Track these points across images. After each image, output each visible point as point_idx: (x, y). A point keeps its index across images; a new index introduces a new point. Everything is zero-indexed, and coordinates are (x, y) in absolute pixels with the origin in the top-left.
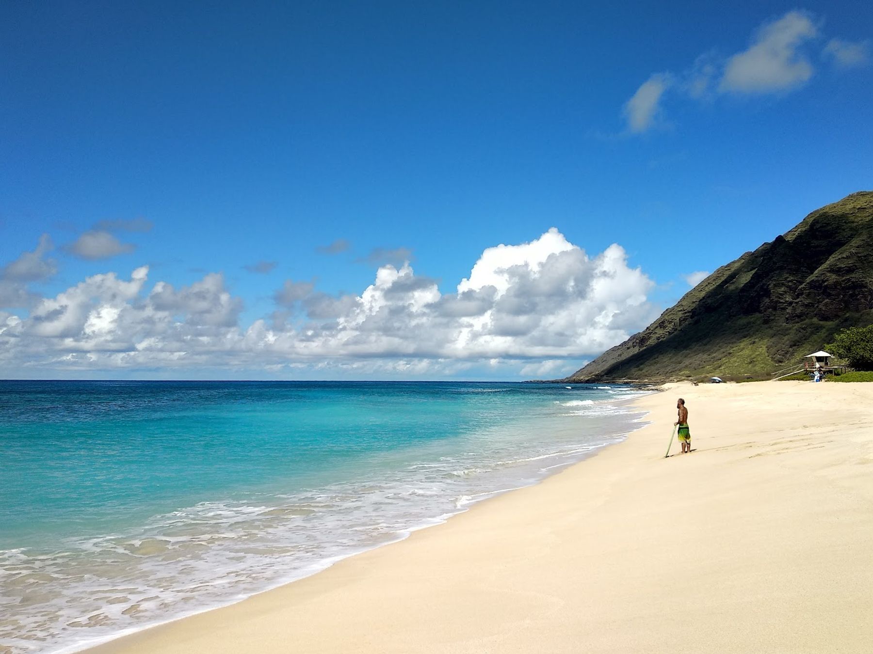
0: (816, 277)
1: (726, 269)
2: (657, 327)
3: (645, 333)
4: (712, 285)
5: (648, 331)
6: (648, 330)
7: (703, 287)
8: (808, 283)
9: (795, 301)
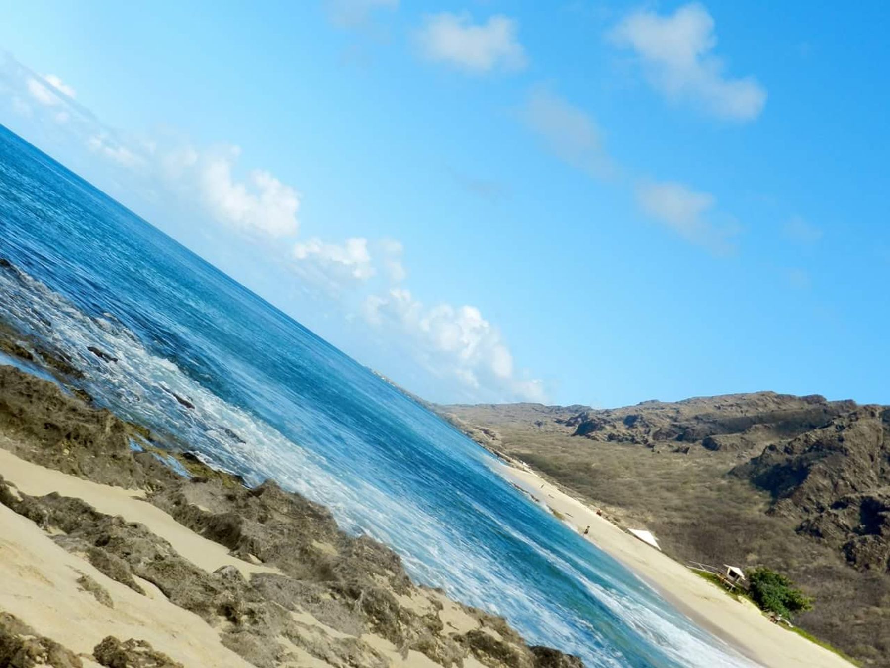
0: (880, 495)
1: (775, 400)
2: (620, 419)
3: (599, 416)
4: (739, 410)
5: (604, 417)
6: (606, 414)
7: (725, 403)
8: (862, 497)
9: (830, 510)
